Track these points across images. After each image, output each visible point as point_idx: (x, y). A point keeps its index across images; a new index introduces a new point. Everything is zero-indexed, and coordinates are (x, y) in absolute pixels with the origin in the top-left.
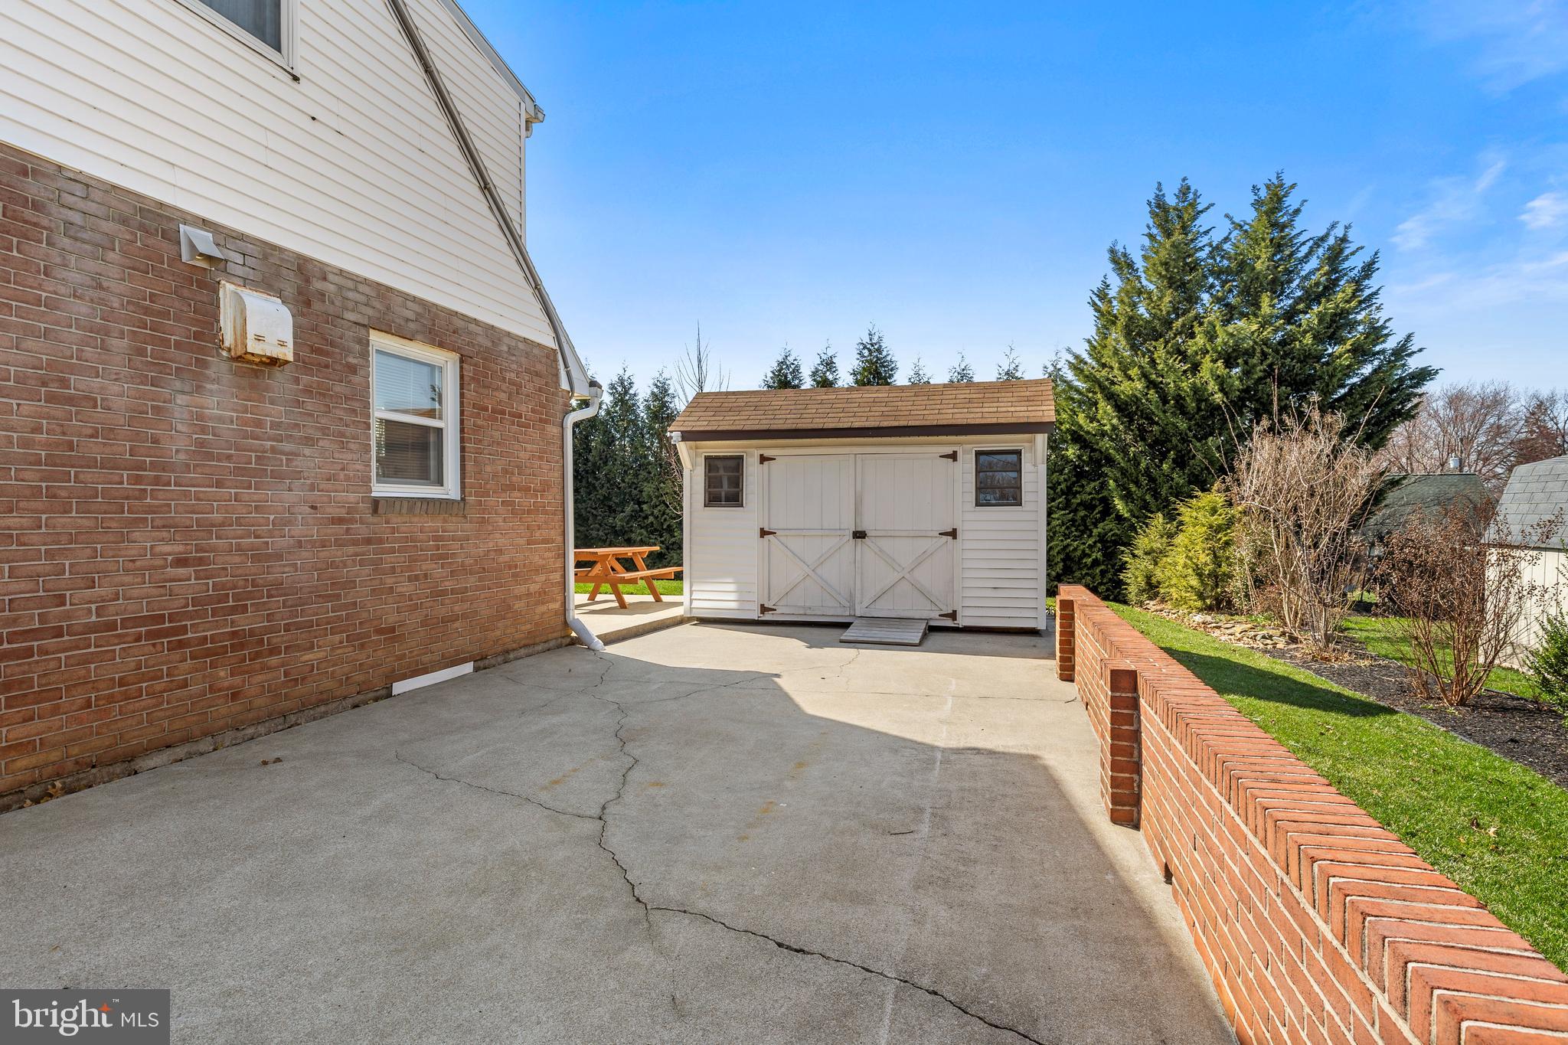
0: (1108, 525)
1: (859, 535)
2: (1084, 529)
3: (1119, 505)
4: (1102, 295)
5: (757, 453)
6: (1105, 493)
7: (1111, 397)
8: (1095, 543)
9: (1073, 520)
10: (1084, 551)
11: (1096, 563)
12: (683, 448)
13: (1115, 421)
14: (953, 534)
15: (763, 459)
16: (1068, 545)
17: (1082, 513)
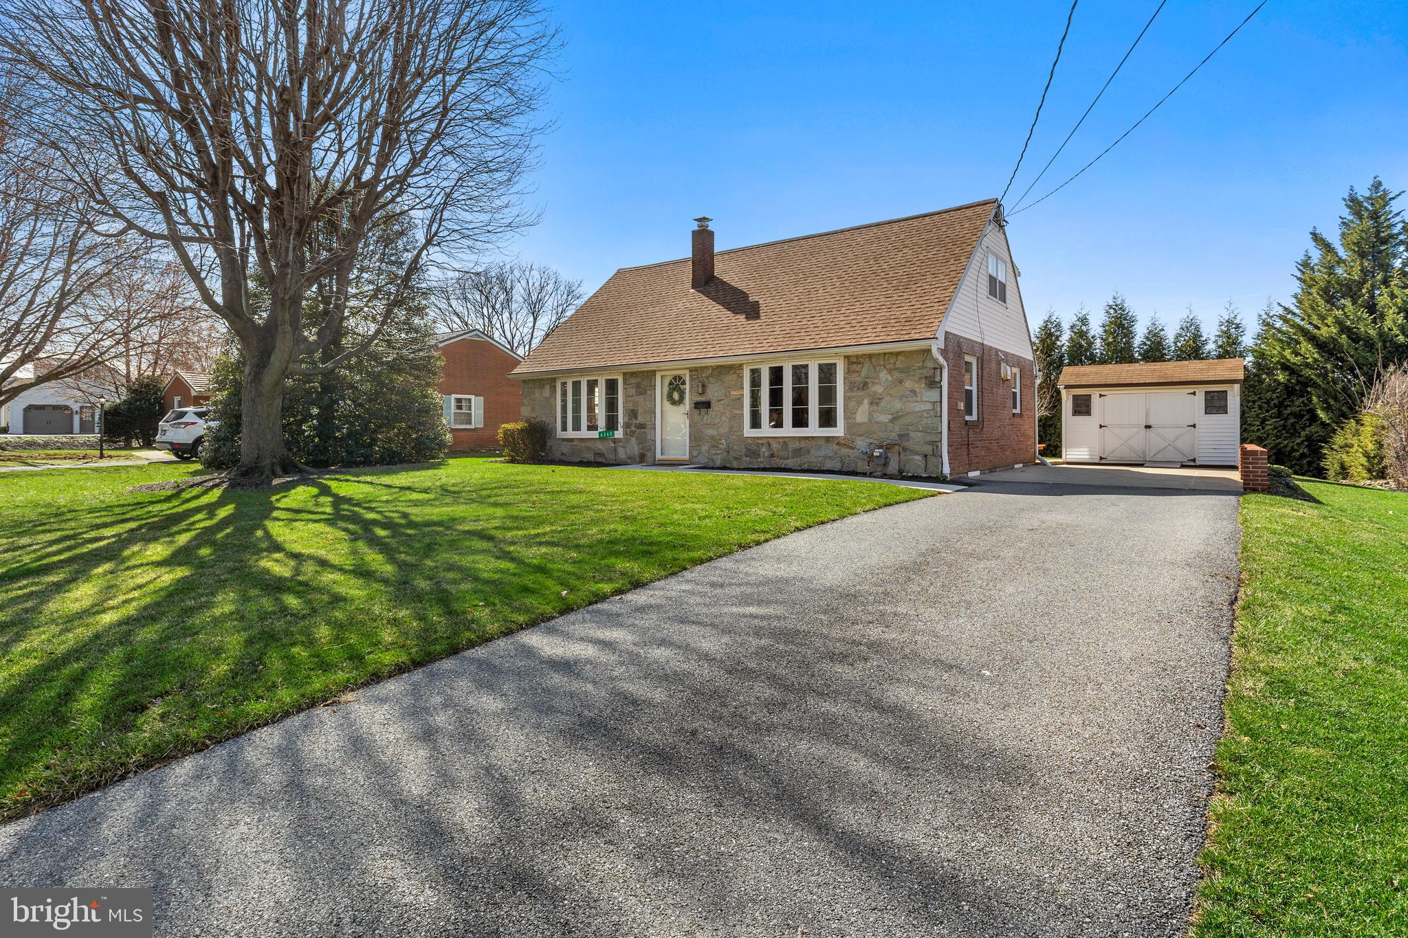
0: (1314, 428)
1: (1148, 427)
2: (1294, 433)
3: (1321, 414)
4: (1305, 264)
5: (1098, 394)
6: (1311, 406)
7: (1312, 339)
8: (1303, 442)
9: (1284, 427)
10: (1292, 447)
11: (1303, 456)
12: (1063, 392)
13: (1316, 356)
14: (1194, 426)
15: (1101, 396)
16: (1280, 443)
17: (1292, 420)
